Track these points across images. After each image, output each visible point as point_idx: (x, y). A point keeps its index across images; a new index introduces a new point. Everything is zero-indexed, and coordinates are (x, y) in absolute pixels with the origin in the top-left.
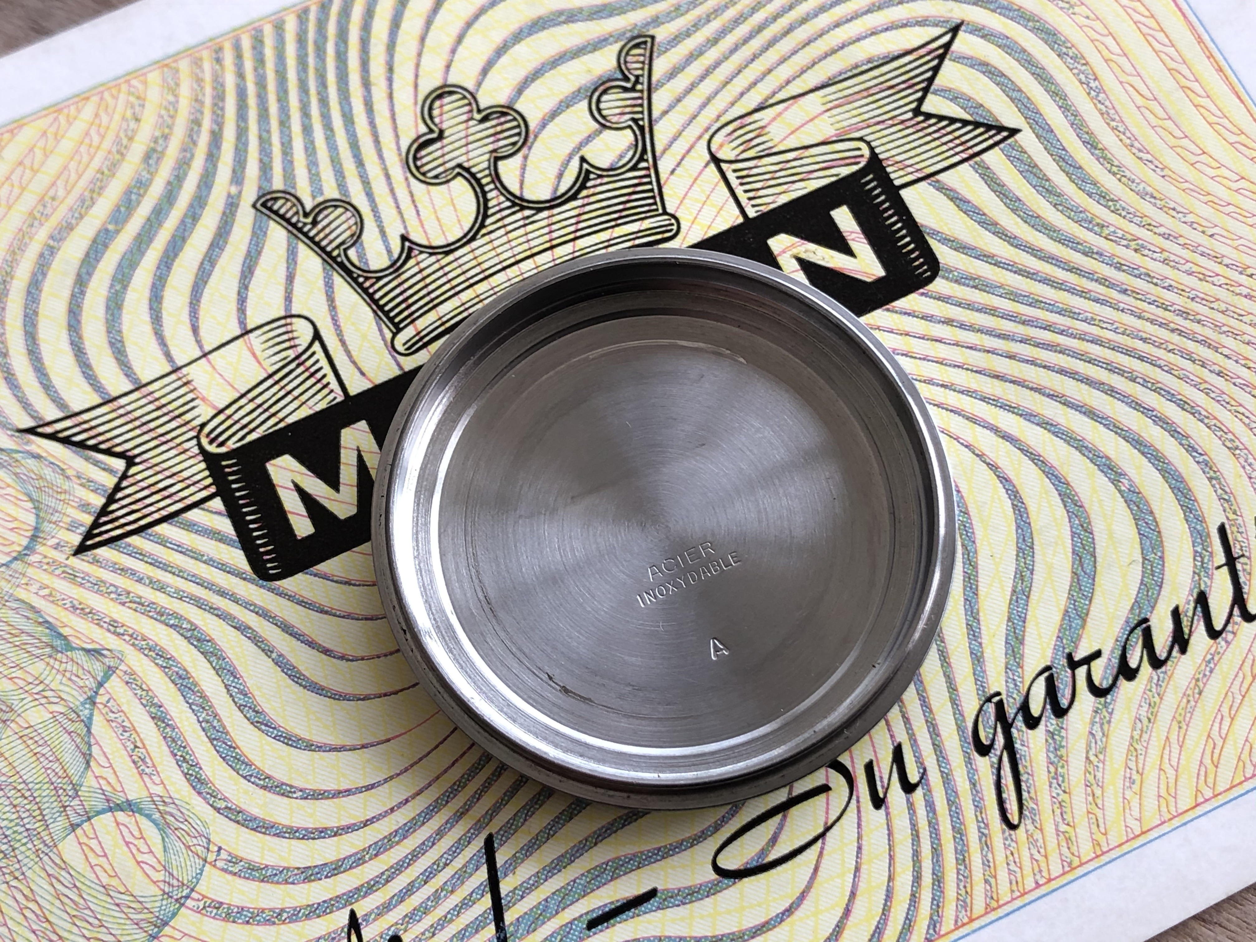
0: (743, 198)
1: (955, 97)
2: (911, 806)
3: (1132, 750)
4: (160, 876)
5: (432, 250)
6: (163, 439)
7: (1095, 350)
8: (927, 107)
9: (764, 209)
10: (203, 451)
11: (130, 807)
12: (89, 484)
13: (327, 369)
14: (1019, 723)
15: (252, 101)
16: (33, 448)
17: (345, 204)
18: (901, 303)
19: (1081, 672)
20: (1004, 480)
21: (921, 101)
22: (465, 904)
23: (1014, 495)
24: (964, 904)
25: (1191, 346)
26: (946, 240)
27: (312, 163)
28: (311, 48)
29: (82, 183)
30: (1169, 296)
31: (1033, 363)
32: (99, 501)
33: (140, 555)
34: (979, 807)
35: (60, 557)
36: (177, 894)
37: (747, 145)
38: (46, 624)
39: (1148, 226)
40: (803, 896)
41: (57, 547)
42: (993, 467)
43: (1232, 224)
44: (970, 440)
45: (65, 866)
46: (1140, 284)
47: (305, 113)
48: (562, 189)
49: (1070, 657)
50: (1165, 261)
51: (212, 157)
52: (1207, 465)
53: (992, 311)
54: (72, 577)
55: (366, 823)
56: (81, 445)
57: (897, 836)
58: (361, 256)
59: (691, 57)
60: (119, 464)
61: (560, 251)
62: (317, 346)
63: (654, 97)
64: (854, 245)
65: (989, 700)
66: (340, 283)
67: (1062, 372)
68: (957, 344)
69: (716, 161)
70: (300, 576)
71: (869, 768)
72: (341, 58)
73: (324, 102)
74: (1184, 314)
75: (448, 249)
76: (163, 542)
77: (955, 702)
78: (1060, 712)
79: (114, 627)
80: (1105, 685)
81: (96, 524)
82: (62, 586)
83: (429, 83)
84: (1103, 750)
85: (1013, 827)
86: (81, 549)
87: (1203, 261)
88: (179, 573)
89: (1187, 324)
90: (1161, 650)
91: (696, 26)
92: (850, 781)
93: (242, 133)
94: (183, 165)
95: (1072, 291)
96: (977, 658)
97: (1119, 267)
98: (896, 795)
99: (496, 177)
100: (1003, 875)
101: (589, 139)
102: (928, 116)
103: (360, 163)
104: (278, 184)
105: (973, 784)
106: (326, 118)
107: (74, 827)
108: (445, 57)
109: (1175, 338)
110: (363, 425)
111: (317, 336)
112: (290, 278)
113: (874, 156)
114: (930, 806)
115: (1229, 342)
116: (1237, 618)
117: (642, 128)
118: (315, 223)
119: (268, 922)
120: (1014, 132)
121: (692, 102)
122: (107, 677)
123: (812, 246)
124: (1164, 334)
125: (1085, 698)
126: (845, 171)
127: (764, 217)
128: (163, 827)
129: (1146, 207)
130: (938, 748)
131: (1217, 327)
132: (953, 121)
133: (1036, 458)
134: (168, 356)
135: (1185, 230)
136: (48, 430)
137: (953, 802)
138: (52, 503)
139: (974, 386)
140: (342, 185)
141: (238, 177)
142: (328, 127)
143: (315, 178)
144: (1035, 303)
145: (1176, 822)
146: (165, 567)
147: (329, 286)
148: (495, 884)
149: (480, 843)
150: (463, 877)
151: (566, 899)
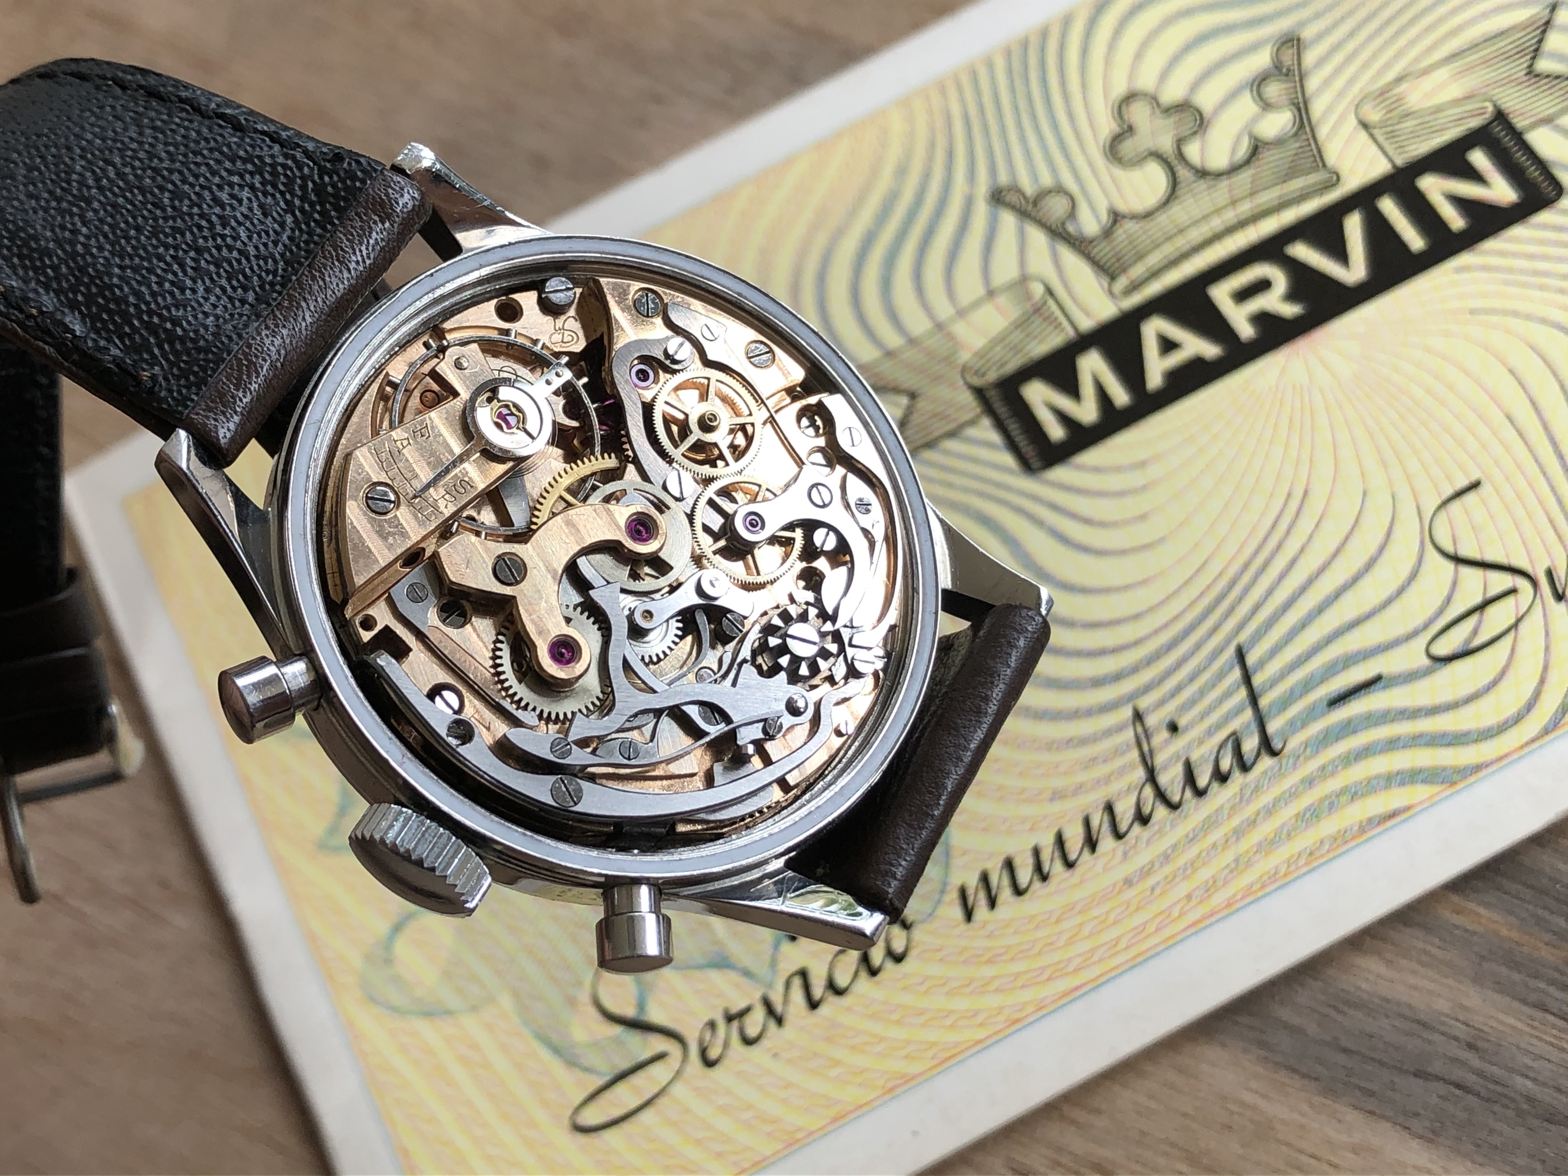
0: (1391, 151)
5: (1134, 217)
6: (937, 379)
9: (1411, 157)
10: (968, 383)
13: (1061, 315)
15: (976, 122)
17: (1059, 189)
18: (1534, 219)
21: (1531, 61)
22: (1226, 695)
27: (1029, 163)
28: (1018, 78)
29: (847, 197)
40: (1503, 672)
48: (1238, 160)
51: (949, 166)
55: (1137, 643)
58: (1078, 228)
59: (1335, 48)
60: (905, 398)
62: (1050, 299)
63: (1307, 81)
64: (1489, 179)
70: (1059, 468)
71: (1550, 574)
72: (1044, 81)
75: (1147, 215)
76: (947, 453)
83: (1118, 92)
88: (965, 475)
91: (1336, 25)
92: (1534, 583)
93: (970, 146)
94: (927, 175)
99: (1182, 156)
101: (1255, 119)
102: (1541, 75)
103: (1069, 159)
104: (1004, 181)
106: (1036, 127)
108: (1130, 70)
110: (1094, 353)
111: (1050, 292)
112: (1023, 250)
113: (1498, 108)
117: (1299, 107)
118: (1037, 207)
119: (1068, 718)
121: (1339, 83)
123: (1454, 182)
126: (1476, 123)
127: (1411, 163)
134: (932, 316)
140: (1056, 177)
141: (971, 179)
142: (1040, 135)
143: (1033, 173)
147: (1054, 251)
148: (1247, 679)
149: (1231, 651)
150: (1221, 675)
151: (1307, 686)
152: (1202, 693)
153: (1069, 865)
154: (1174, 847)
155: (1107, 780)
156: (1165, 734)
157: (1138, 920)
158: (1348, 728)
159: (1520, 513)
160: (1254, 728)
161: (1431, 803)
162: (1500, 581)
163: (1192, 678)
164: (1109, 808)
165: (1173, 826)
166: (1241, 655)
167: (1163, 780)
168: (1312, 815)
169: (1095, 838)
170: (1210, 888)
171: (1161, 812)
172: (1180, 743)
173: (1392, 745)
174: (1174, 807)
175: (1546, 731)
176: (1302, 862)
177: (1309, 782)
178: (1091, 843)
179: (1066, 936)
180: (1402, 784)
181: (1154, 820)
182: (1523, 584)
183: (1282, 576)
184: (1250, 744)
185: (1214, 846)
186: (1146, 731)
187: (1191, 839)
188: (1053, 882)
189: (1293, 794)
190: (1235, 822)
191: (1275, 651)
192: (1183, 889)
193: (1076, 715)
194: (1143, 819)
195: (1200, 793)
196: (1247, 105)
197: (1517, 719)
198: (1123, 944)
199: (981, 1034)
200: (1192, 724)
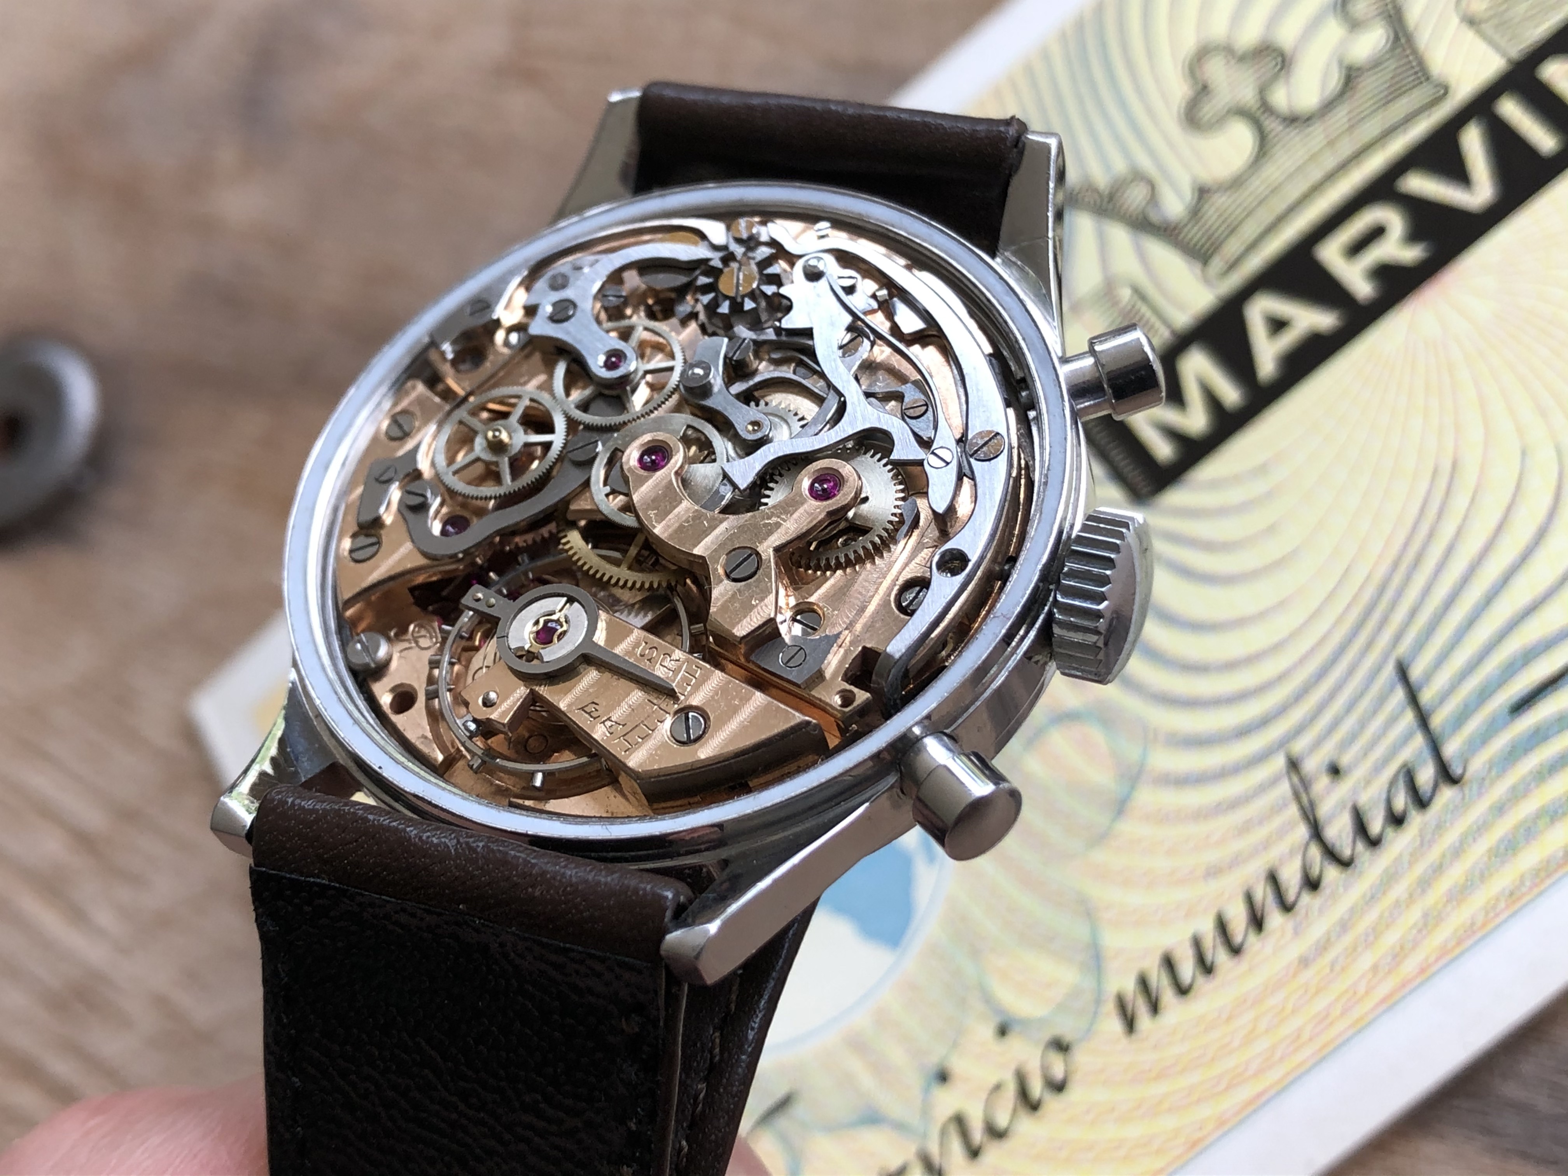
0: (1502, 43)
4: (1113, 765)
5: (1222, 187)
13: (1155, 317)
17: (1138, 176)
27: (1101, 155)
36: (1130, 777)
48: (1331, 95)
55: (1281, 679)
58: (1162, 213)
66: (1147, 240)
69: (1468, 19)
70: (1171, 491)
75: (1236, 183)
99: (1267, 106)
101: (1344, 43)
103: (1143, 139)
108: (1197, 23)
110: (1197, 352)
111: (1138, 292)
117: (1393, 16)
118: (1114, 200)
119: (1215, 781)
140: (1131, 163)
142: (1108, 120)
143: (1107, 164)
148: (1413, 698)
149: (1389, 670)
150: (1382, 700)
151: (1484, 694)
152: (1363, 724)
153: (1235, 950)
154: (1351, 912)
155: (1266, 845)
156: (1326, 780)
157: (1320, 1004)
158: (1537, 736)
160: (1428, 755)
163: (1349, 708)
164: (1273, 878)
165: (1346, 888)
166: (1402, 671)
167: (1328, 834)
169: (1259, 915)
170: (1399, 955)
171: (1332, 874)
172: (1344, 786)
174: (1345, 864)
176: (1502, 906)
177: (1500, 809)
178: (1257, 922)
179: (1242, 1033)
181: (1325, 882)
183: (1440, 567)
184: (1426, 775)
185: (1397, 904)
186: (1302, 780)
187: (1372, 898)
188: (1220, 973)
189: (1481, 828)
190: (1420, 869)
191: (1442, 659)
192: (1366, 961)
193: (1222, 774)
194: (1312, 884)
195: (1374, 843)
196: (1332, 31)
198: (1305, 1035)
200: (1356, 762)
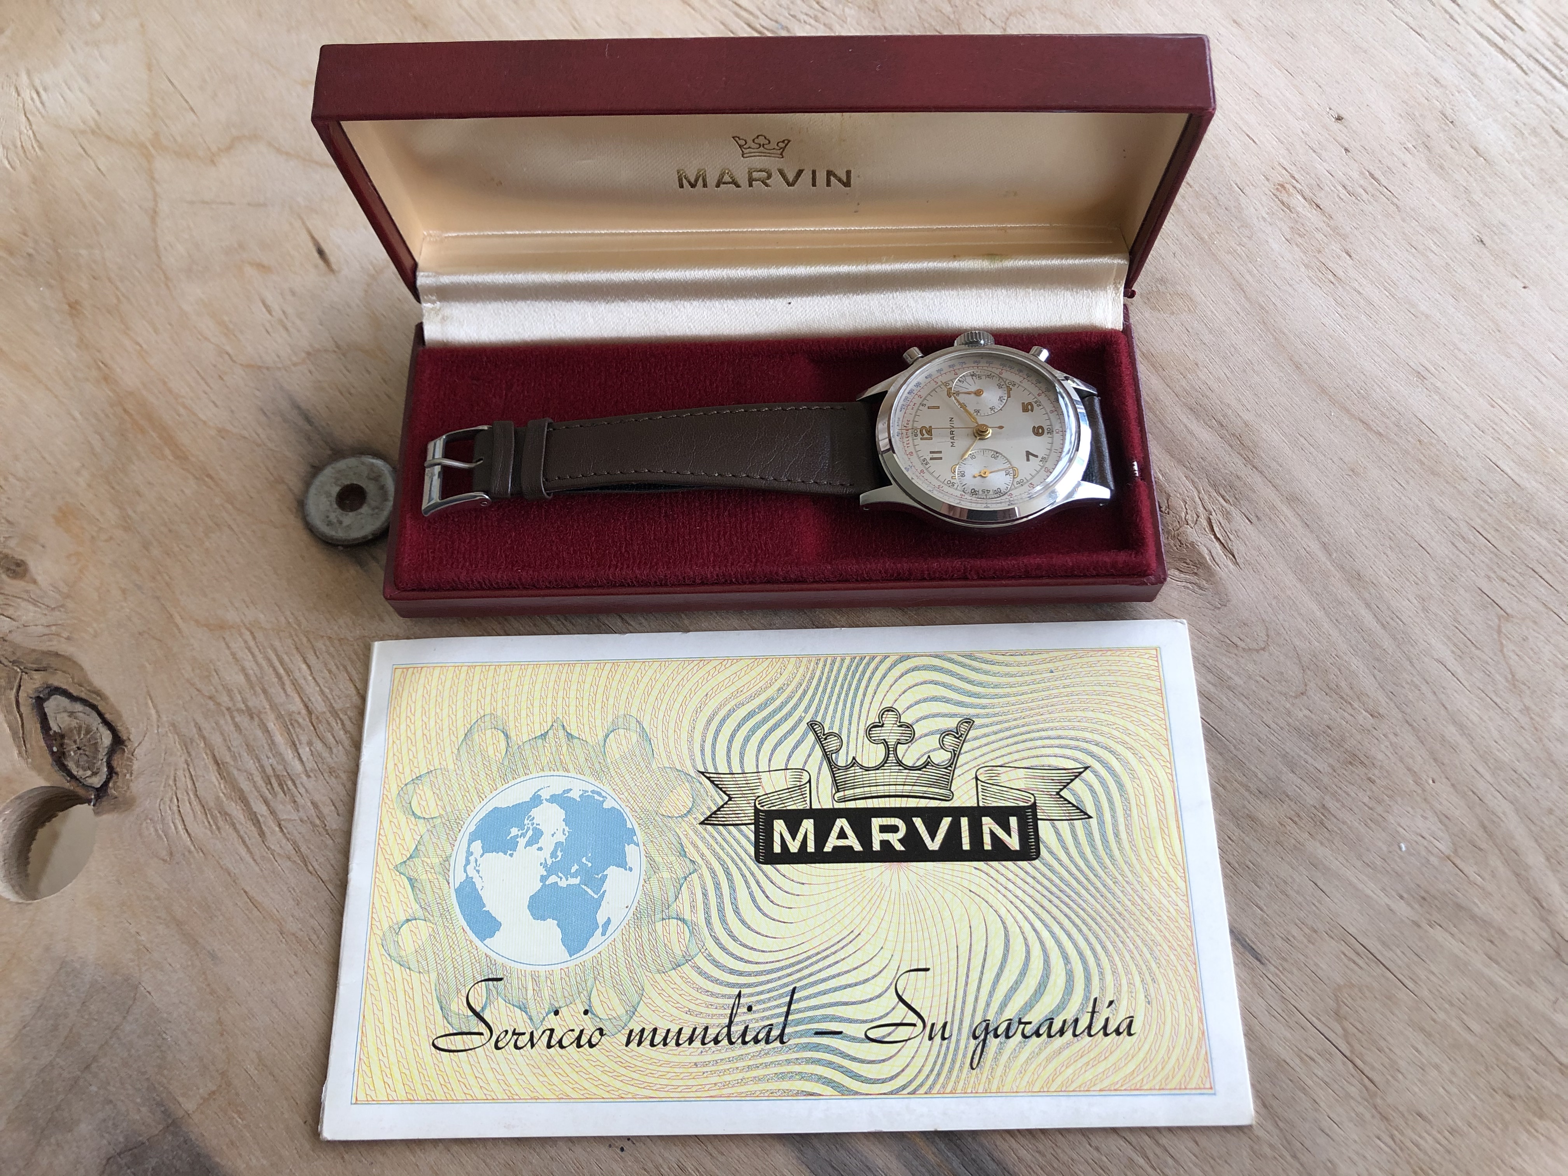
0: (980, 797)
1: (1074, 794)
2: (941, 1045)
3: (1026, 1062)
4: (684, 949)
5: (862, 767)
6: (744, 796)
7: (1081, 913)
8: (1062, 793)
9: (986, 805)
10: (755, 806)
11: (684, 921)
12: (714, 801)
13: (808, 795)
14: (992, 1034)
15: (822, 684)
16: (700, 779)
17: (839, 737)
18: (1019, 863)
19: (1022, 1026)
20: (1027, 945)
21: (1061, 790)
22: (778, 1006)
23: (1028, 952)
24: (944, 1086)
25: (1117, 927)
26: (1046, 847)
27: (833, 717)
28: (850, 673)
29: (753, 690)
30: (1118, 905)
31: (1057, 907)
32: (715, 809)
33: (720, 834)
34: (964, 1056)
35: (695, 823)
36: (687, 958)
37: (991, 778)
38: (682, 846)
39: (1122, 875)
40: (890, 1058)
41: (695, 819)
42: (1025, 939)
43: (1154, 889)
44: (1021, 925)
45: (655, 931)
46: (1109, 896)
47: (839, 697)
48: (917, 765)
49: (1020, 1019)
50: (1122, 892)
51: (800, 700)
52: (1101, 974)
53: (1051, 881)
54: (696, 831)
55: (756, 963)
56: (717, 785)
57: (932, 1052)
58: (836, 758)
59: (985, 735)
60: (726, 798)
61: (906, 787)
62: (808, 785)
63: (965, 744)
64: (1012, 833)
65: (985, 1021)
66: (825, 765)
67: (1066, 915)
68: (1033, 887)
69: (977, 779)
70: (769, 866)
71: (933, 1025)
72: (860, 681)
73: (847, 695)
74: (1120, 914)
75: (867, 769)
76: (730, 833)
77: (973, 1016)
78: (1008, 1037)
79: (702, 856)
80: (1028, 1035)
81: (710, 816)
82: (691, 833)
83: (887, 704)
84: (1016, 1057)
85: (973, 1069)
86: (702, 823)
87: (1136, 897)
88: (731, 847)
89: (1119, 918)
90: (1053, 1032)
91: (992, 724)
92: (924, 1026)
93: (814, 694)
94: (790, 698)
95: (1083, 887)
96: (988, 1005)
97: (1104, 886)
98: (938, 1039)
99: (895, 750)
100: (961, 1083)
101: (934, 750)
102: (1062, 797)
103: (850, 724)
104: (819, 719)
105: (966, 1047)
106: (845, 701)
107: (663, 919)
108: (897, 696)
109: (1112, 922)
110: (812, 821)
111: (809, 781)
112: (809, 756)
113: (1035, 803)
114: (948, 1048)
115: (1131, 932)
116: (1086, 1033)
117: (955, 754)
118: (826, 739)
119: (712, 981)
120: (1090, 817)
121: (978, 753)
122: (693, 872)
123: (997, 827)
124: (1109, 918)
125: (1019, 1036)
126: (1022, 804)
127: (985, 807)
128: (691, 933)
129: (1125, 868)
130: (960, 1029)
131: (1130, 924)
132: (1070, 803)
133: (1042, 943)
134: (757, 766)
135: (1135, 883)
136: (708, 775)
137: (956, 1050)
138: (699, 802)
139: (1032, 906)
140: (840, 729)
141: (806, 711)
142: (845, 705)
143: (832, 722)
144: (1068, 885)
145: (1030, 1094)
146: (727, 842)
147: (821, 764)
149: (791, 988)
150: (781, 996)
151: (812, 1020)
152: (769, 1000)
153: (678, 1044)
154: (722, 1060)
155: (712, 1016)
156: (745, 1010)
157: (690, 1082)
158: (817, 1047)
159: (937, 992)
160: (781, 1027)
161: (830, 1098)
162: (912, 1018)
163: (770, 991)
164: (706, 1029)
165: (726, 1051)
166: (794, 991)
167: (733, 1029)
168: (782, 1077)
169: (694, 1038)
170: (726, 1085)
171: (725, 1042)
172: (750, 1016)
173: (830, 1064)
174: (731, 1043)
175: (891, 1093)
176: (766, 1094)
177: (788, 1062)
178: (691, 1040)
179: (660, 1073)
180: (823, 1083)
181: (720, 1044)
182: (920, 1024)
183: (830, 966)
185: (737, 1068)
186: (738, 1004)
187: (730, 1060)
188: (668, 1048)
189: (779, 1063)
190: (751, 1063)
191: (807, 998)
192: (715, 1079)
193: (716, 981)
194: (716, 1041)
195: (744, 1043)
196: (934, 741)
197: (884, 1081)
198: (679, 1090)
199: (606, 1095)
200: (758, 1011)
